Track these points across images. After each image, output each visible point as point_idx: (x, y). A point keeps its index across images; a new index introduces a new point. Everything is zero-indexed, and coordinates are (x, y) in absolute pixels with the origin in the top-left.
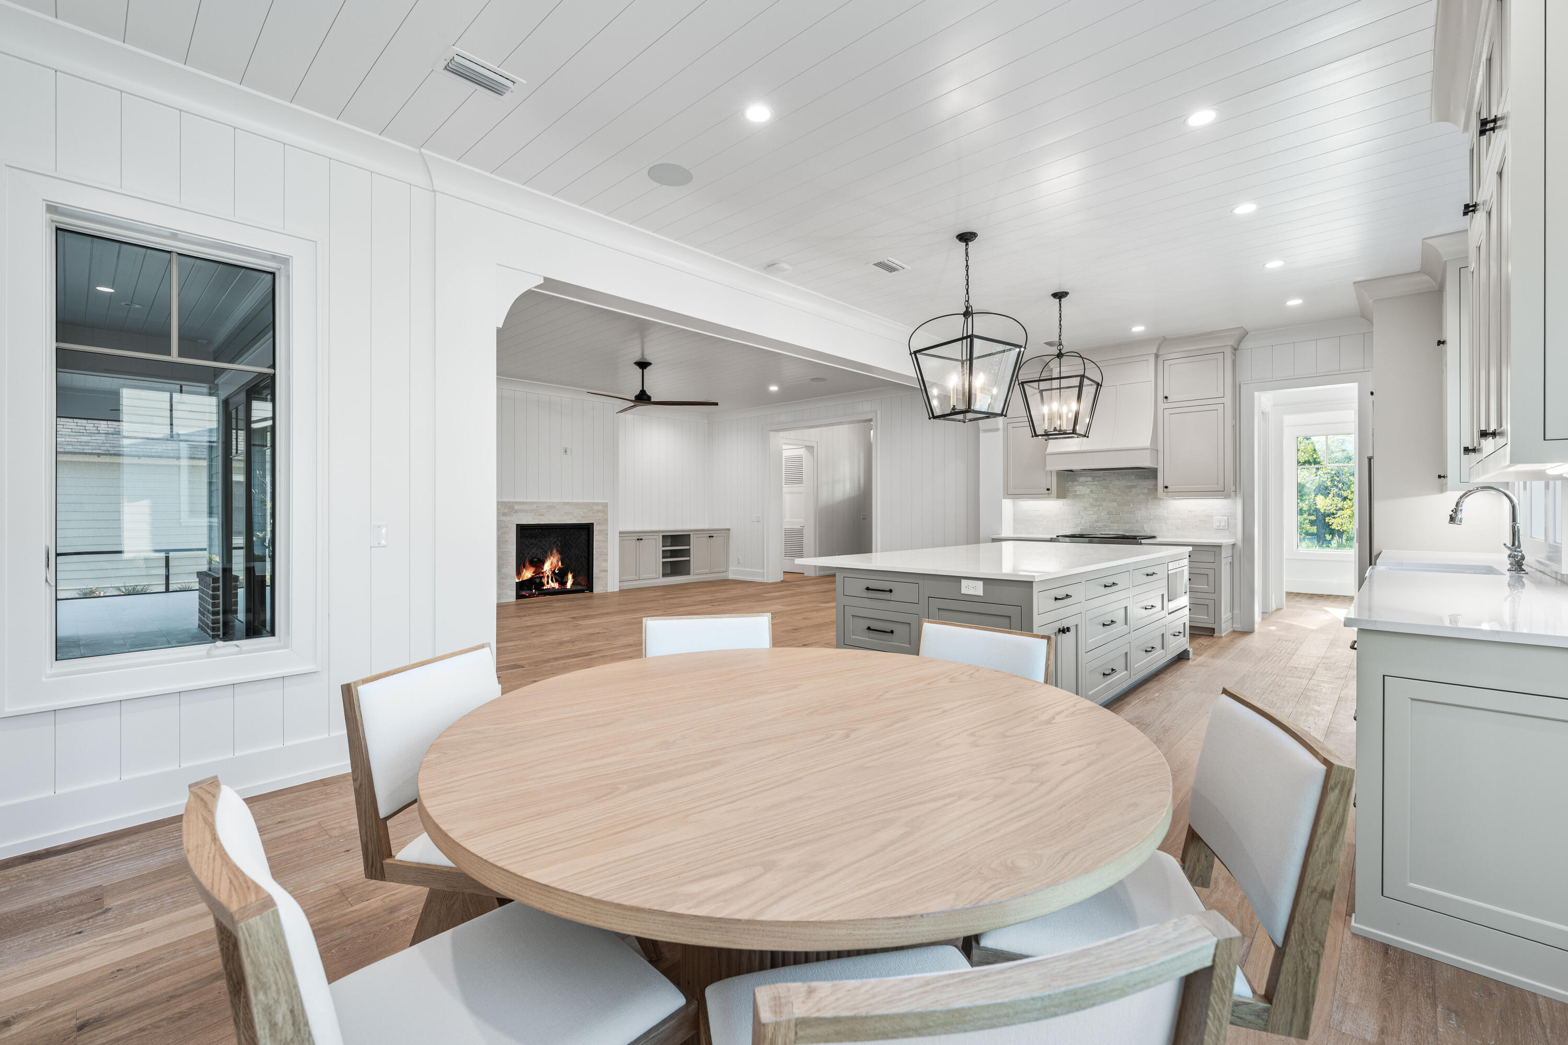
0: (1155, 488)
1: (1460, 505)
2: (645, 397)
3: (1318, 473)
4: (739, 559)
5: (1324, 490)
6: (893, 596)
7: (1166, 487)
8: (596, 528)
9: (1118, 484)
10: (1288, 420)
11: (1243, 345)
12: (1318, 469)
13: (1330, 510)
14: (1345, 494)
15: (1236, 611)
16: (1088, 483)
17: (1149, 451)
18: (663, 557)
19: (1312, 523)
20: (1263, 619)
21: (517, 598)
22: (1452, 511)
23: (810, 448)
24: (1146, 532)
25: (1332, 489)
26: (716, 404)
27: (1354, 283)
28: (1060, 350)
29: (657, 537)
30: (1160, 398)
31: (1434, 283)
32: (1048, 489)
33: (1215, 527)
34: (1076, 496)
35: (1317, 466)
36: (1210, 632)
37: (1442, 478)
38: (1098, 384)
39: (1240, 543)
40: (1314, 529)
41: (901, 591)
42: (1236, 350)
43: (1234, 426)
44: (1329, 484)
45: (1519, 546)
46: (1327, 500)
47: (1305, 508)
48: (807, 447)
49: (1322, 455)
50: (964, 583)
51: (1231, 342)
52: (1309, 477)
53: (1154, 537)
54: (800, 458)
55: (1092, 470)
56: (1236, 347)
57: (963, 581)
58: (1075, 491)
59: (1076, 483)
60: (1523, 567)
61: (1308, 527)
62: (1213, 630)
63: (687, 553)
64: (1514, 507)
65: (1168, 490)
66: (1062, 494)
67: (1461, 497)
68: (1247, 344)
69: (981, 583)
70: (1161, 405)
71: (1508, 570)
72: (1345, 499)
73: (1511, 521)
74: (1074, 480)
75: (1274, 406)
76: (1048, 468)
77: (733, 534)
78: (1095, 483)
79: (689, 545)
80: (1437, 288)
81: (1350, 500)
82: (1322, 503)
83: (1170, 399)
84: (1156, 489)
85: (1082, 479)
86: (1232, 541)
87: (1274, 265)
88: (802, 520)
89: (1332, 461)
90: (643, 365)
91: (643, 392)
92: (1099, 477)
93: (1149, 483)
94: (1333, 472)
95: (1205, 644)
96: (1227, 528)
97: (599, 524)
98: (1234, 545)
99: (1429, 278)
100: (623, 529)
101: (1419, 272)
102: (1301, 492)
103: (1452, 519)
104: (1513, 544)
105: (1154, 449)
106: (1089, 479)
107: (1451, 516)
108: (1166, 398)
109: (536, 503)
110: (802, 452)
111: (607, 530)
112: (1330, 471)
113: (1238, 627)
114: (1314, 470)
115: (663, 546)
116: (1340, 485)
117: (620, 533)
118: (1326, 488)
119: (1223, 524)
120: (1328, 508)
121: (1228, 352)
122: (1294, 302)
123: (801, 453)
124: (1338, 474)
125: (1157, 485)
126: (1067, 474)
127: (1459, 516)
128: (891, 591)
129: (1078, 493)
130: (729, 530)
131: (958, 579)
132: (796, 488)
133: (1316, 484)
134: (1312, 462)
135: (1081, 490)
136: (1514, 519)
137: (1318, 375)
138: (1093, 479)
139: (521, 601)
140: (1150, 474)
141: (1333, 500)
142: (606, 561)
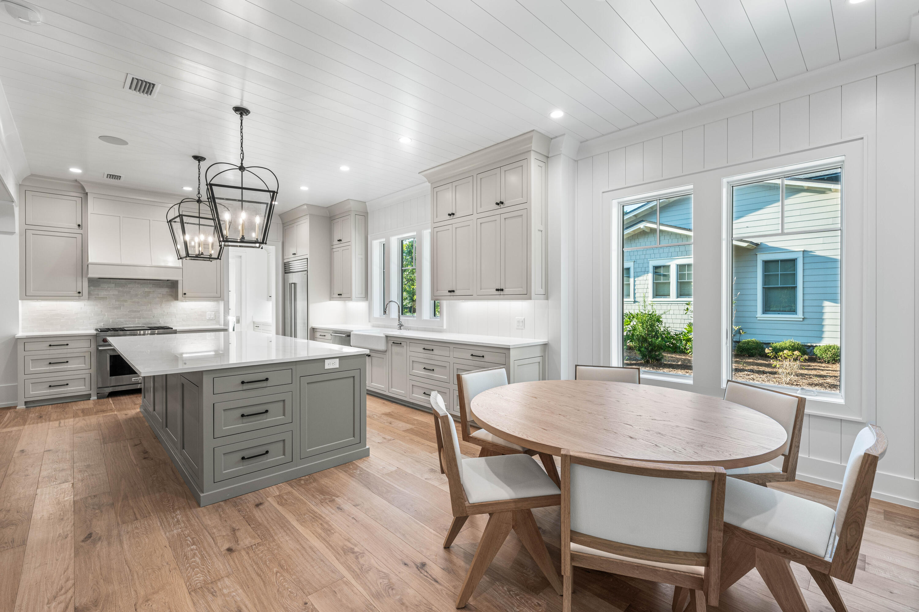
6: (269, 383)
7: (185, 294)
16: (111, 288)
32: (79, 293)
33: (207, 319)
34: (98, 298)
41: (275, 378)
50: (327, 362)
57: (326, 361)
59: (98, 288)
65: (186, 296)
69: (338, 360)
76: (89, 276)
85: (104, 285)
93: (163, 290)
96: (214, 319)
106: (112, 285)
119: (212, 317)
128: (267, 379)
129: (101, 296)
131: (322, 360)
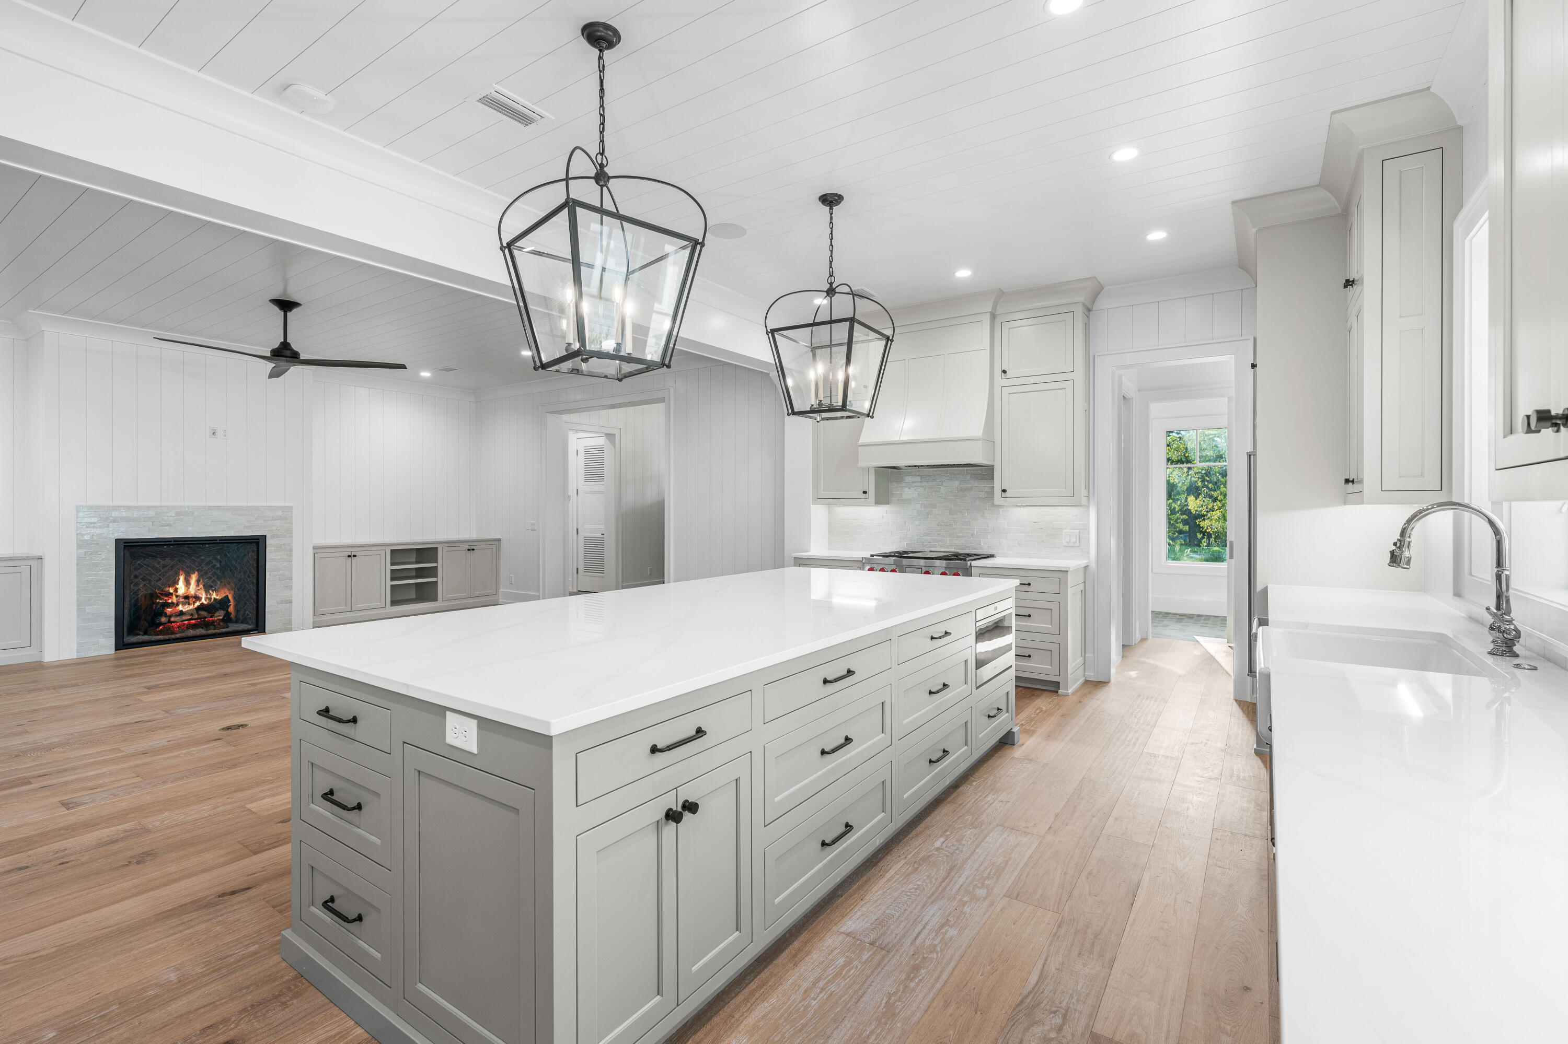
0: (991, 493)
1: (1407, 535)
2: (288, 353)
3: (1190, 473)
4: (511, 578)
5: (1194, 490)
6: (358, 733)
7: (1004, 491)
8: (269, 542)
9: (950, 485)
10: (1157, 409)
11: (1099, 305)
12: (1189, 468)
13: (1201, 511)
14: (1215, 494)
15: (1089, 655)
16: (915, 484)
17: (980, 443)
18: (392, 579)
19: (1185, 522)
20: (1123, 657)
21: (118, 648)
22: (1395, 544)
23: (610, 437)
24: (981, 548)
25: (1203, 489)
26: (403, 367)
27: (1233, 202)
28: (831, 284)
29: (383, 553)
30: (998, 372)
31: (1337, 203)
32: (865, 492)
33: (1065, 544)
34: (903, 502)
35: (1189, 465)
36: (1053, 688)
37: (1351, 484)
38: (888, 338)
39: (1093, 565)
40: (1187, 528)
42: (1089, 310)
43: (1087, 411)
44: (1200, 484)
45: (1509, 612)
46: (1198, 501)
47: (1177, 508)
48: (607, 435)
49: (1195, 455)
50: (450, 720)
51: (1081, 298)
52: (1179, 475)
53: (992, 556)
54: (601, 449)
55: (918, 466)
56: (1090, 307)
57: (449, 717)
58: (901, 495)
59: (904, 485)
60: (1515, 648)
61: (1181, 526)
62: (1057, 684)
63: (433, 572)
64: (1499, 544)
65: (1007, 494)
66: (882, 499)
67: (1409, 521)
68: (1103, 303)
69: (474, 724)
70: (999, 381)
71: (1489, 653)
72: (1215, 500)
73: (1495, 565)
74: (900, 480)
75: (1139, 390)
76: (860, 464)
77: (504, 545)
78: (923, 484)
79: (437, 562)
80: (1340, 211)
81: (1219, 501)
82: (1193, 504)
83: (1009, 374)
84: (993, 493)
85: (909, 479)
86: (1083, 563)
87: (1125, 154)
88: (603, 527)
89: (1204, 459)
90: (286, 305)
91: (285, 345)
92: (929, 476)
93: (983, 485)
94: (1203, 472)
95: (1044, 709)
96: (1078, 544)
97: (273, 537)
98: (1086, 568)
99: (1329, 194)
100: (320, 541)
101: (1317, 186)
102: (1171, 491)
103: (1395, 559)
104: (1498, 607)
105: (989, 438)
106: (918, 479)
107: (1392, 553)
108: (1004, 372)
109: (155, 507)
110: (601, 441)
111: (290, 544)
112: (1200, 471)
113: (1091, 676)
114: (1186, 470)
115: (392, 564)
116: (1210, 485)
117: (314, 548)
118: (1197, 488)
119: (1073, 540)
120: (1199, 509)
121: (1079, 310)
122: (1157, 236)
123: (603, 443)
124: (1208, 473)
125: (993, 487)
126: (892, 472)
127: (1406, 554)
128: (355, 720)
129: (905, 496)
130: (499, 540)
131: (441, 711)
132: (597, 486)
133: (1187, 483)
134: (1185, 460)
135: (908, 493)
136: (1499, 563)
137: (1186, 344)
138: (921, 479)
139: (124, 653)
140: (985, 472)
141: (1204, 501)
142: (290, 588)
